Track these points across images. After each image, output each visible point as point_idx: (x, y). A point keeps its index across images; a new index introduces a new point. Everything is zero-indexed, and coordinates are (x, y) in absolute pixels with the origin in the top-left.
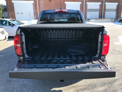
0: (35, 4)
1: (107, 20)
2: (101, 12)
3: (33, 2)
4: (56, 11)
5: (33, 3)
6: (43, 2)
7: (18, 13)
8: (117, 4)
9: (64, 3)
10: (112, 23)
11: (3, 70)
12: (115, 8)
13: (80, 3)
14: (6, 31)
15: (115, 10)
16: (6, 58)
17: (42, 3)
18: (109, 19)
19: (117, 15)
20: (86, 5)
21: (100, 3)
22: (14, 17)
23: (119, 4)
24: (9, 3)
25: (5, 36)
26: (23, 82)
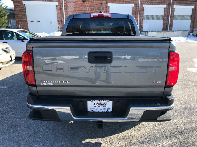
0: (59, 6)
1: (177, 32)
2: (166, 19)
3: (57, 3)
4: (93, 15)
5: (57, 6)
6: (73, 4)
7: (32, 21)
8: (193, 7)
9: (107, 4)
10: (183, 38)
11: (4, 109)
12: (190, 13)
13: (133, 5)
14: (12, 49)
15: (189, 18)
16: (11, 91)
17: (71, 5)
18: (179, 32)
19: (192, 25)
20: (142, 9)
21: (165, 6)
22: (25, 27)
23: (195, 7)
24: (18, 4)
25: (11, 56)
26: (38, 129)
